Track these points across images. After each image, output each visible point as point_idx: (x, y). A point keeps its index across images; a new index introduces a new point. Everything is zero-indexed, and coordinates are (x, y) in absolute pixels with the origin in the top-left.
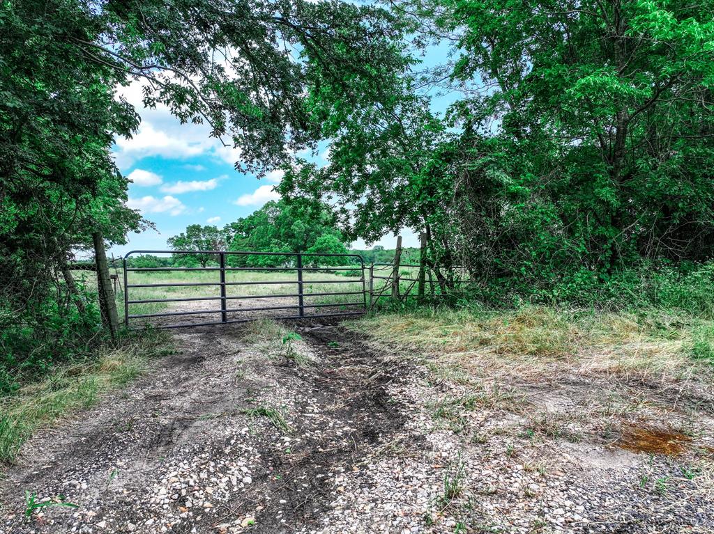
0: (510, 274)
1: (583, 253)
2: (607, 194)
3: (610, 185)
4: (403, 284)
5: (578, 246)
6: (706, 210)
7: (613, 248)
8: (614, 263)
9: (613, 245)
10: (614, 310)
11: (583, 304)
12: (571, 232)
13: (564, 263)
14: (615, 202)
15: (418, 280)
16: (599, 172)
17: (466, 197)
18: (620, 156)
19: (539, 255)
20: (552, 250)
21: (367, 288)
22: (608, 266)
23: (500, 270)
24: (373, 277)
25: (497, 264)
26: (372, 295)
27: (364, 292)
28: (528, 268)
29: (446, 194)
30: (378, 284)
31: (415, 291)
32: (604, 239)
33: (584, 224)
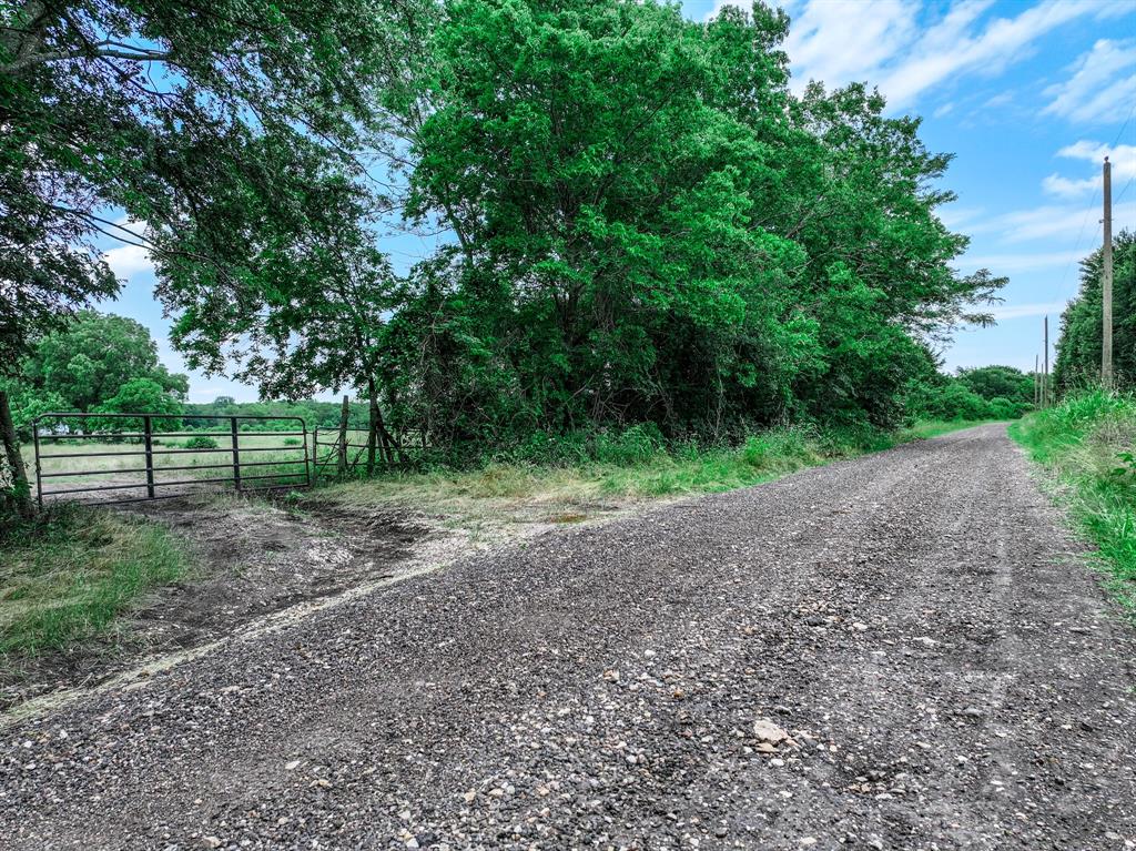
0: (472, 437)
1: (539, 417)
2: (560, 360)
3: (564, 351)
4: (351, 452)
5: (535, 410)
6: (639, 379)
7: (565, 411)
8: (566, 425)
9: (566, 407)
10: (563, 467)
11: (540, 464)
12: (529, 394)
13: (522, 426)
14: (568, 368)
15: (367, 446)
16: (553, 337)
17: (433, 360)
18: (572, 321)
19: (500, 418)
20: (511, 413)
21: (311, 456)
22: (561, 428)
23: (464, 433)
24: (317, 443)
25: (460, 427)
26: (315, 464)
27: (307, 461)
28: (491, 431)
29: (412, 355)
30: (322, 451)
31: (364, 459)
32: (556, 402)
33: (541, 388)
